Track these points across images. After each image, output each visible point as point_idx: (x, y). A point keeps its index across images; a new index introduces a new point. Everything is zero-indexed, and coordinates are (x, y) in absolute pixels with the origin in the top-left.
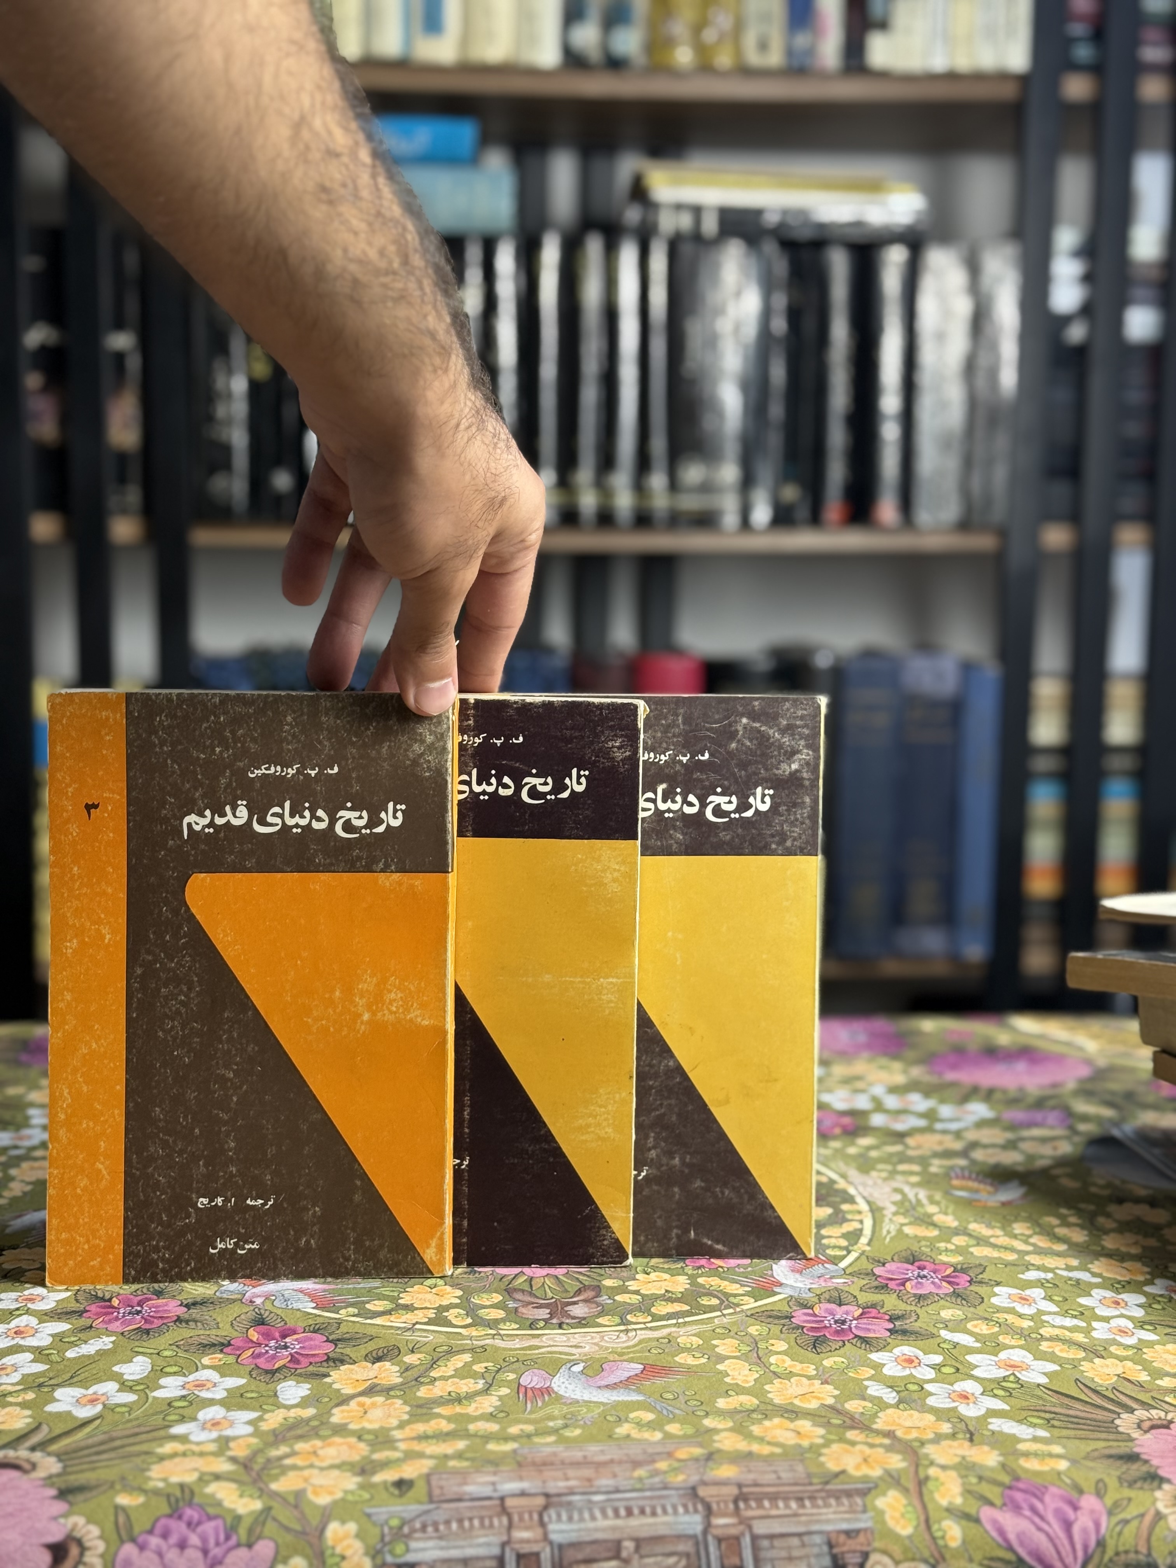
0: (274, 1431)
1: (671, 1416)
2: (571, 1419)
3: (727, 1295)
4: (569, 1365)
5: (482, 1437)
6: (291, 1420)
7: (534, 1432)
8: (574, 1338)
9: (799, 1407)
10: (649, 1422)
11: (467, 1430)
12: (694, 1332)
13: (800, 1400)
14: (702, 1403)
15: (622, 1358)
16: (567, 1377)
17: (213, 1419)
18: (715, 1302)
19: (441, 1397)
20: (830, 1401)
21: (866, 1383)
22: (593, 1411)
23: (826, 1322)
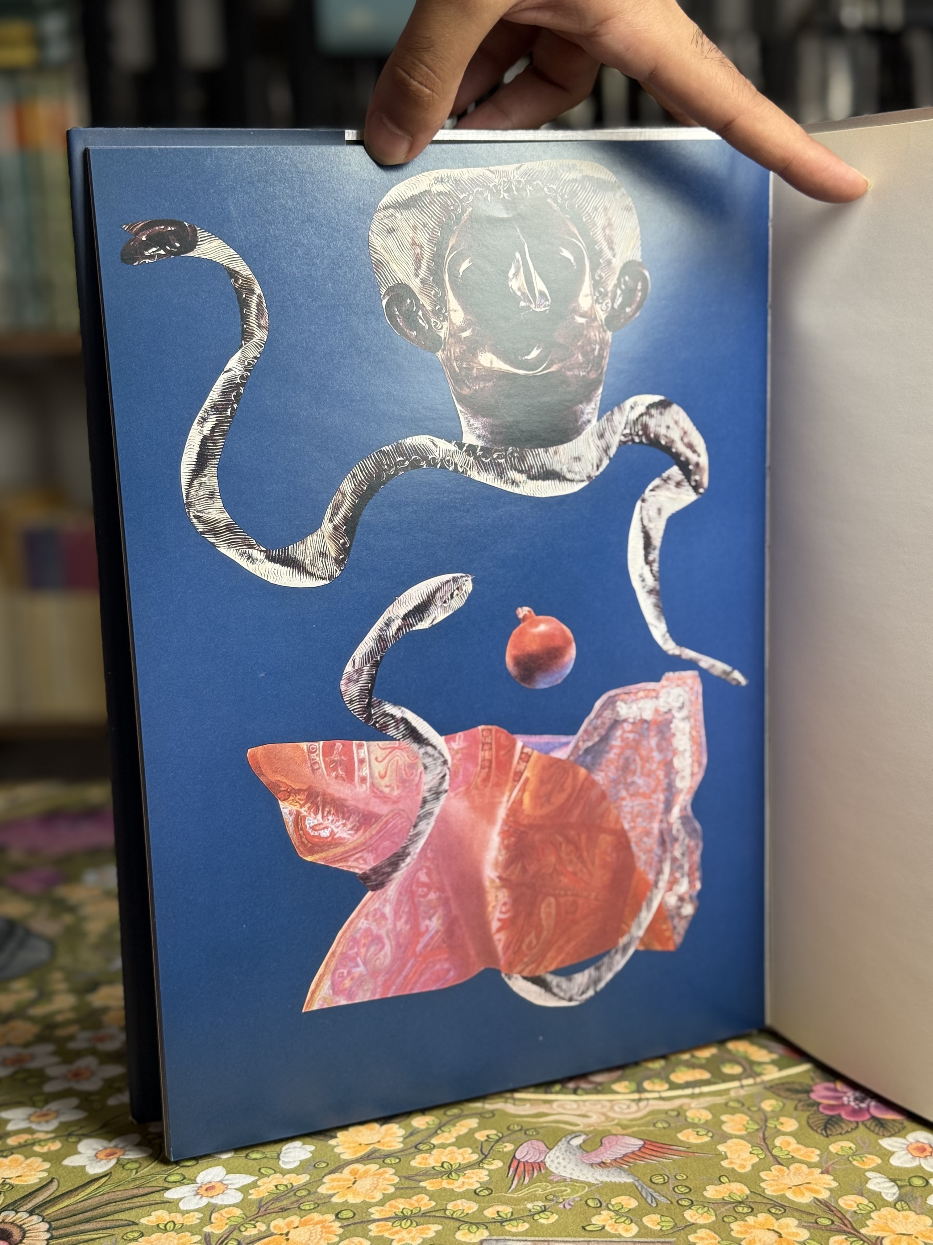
0: (261, 1200)
1: (654, 1205)
2: (553, 1200)
3: (752, 1063)
4: (569, 1137)
5: (457, 1219)
6: (281, 1188)
7: (509, 1215)
8: (584, 1106)
9: (789, 1199)
10: (630, 1210)
11: (445, 1210)
12: (706, 1105)
13: (794, 1193)
14: (690, 1190)
15: (624, 1132)
16: (563, 1150)
17: (210, 1182)
18: (737, 1070)
19: (433, 1168)
20: (824, 1195)
21: (869, 1174)
22: (577, 1192)
23: (845, 1099)
